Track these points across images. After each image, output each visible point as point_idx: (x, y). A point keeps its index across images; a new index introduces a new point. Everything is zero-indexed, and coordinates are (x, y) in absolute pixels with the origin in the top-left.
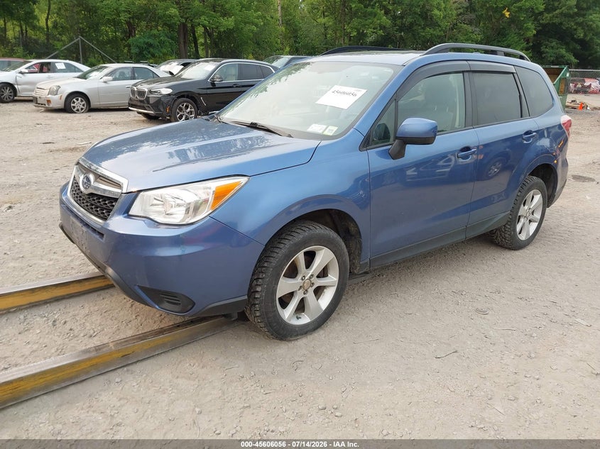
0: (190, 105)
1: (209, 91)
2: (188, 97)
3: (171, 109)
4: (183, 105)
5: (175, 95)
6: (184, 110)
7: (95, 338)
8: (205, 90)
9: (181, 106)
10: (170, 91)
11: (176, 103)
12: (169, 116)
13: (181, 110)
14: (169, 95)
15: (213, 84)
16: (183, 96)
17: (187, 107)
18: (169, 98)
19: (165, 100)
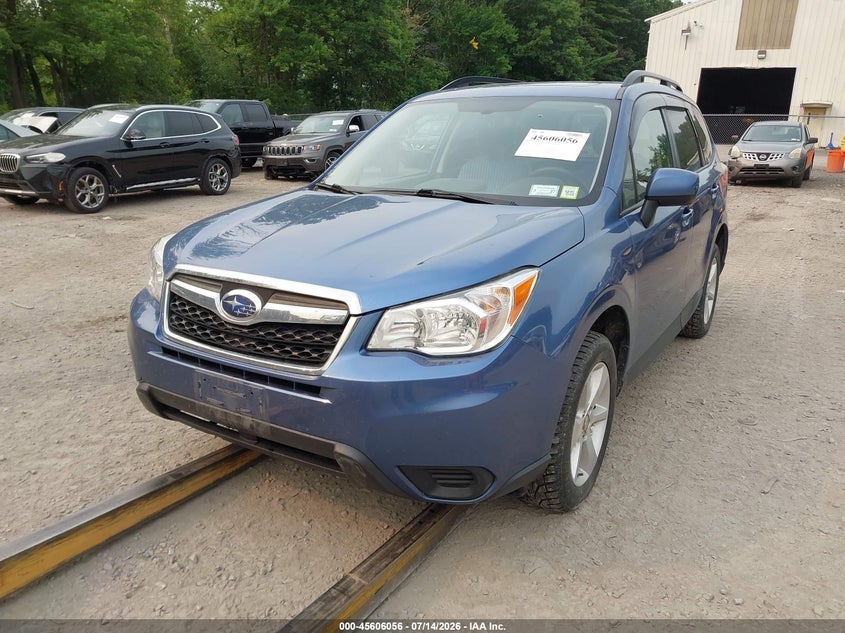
0: (96, 178)
1: (124, 155)
2: (91, 165)
3: (64, 186)
4: (85, 179)
5: (71, 162)
6: (87, 185)
7: (276, 573)
8: (116, 154)
9: (81, 179)
10: (61, 157)
11: (74, 175)
12: (64, 197)
13: (82, 186)
14: (61, 163)
15: (128, 143)
16: (82, 165)
17: (91, 182)
18: (60, 169)
19: (54, 172)
